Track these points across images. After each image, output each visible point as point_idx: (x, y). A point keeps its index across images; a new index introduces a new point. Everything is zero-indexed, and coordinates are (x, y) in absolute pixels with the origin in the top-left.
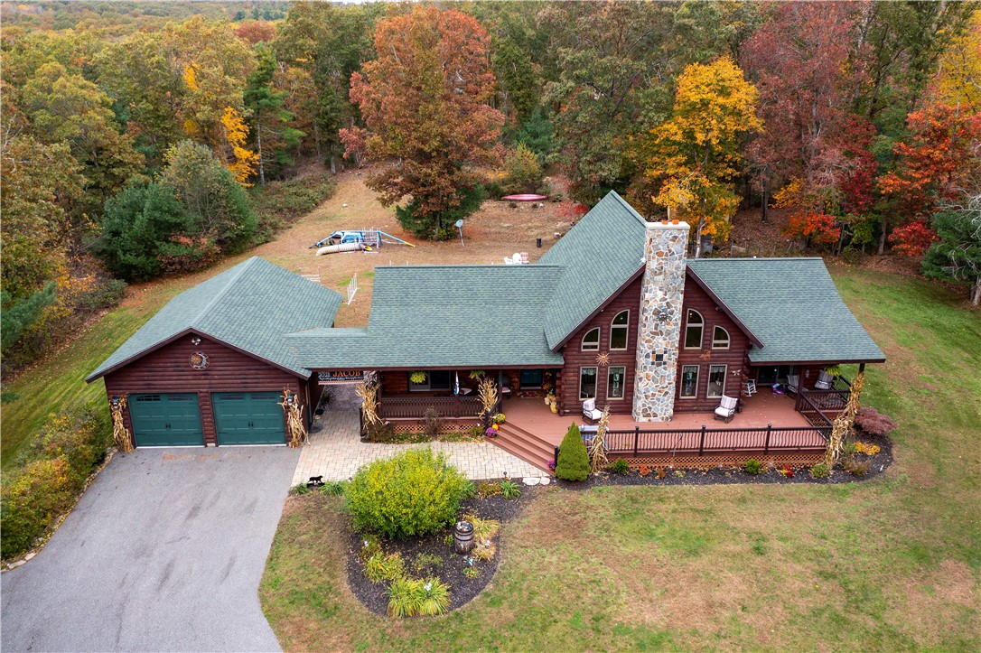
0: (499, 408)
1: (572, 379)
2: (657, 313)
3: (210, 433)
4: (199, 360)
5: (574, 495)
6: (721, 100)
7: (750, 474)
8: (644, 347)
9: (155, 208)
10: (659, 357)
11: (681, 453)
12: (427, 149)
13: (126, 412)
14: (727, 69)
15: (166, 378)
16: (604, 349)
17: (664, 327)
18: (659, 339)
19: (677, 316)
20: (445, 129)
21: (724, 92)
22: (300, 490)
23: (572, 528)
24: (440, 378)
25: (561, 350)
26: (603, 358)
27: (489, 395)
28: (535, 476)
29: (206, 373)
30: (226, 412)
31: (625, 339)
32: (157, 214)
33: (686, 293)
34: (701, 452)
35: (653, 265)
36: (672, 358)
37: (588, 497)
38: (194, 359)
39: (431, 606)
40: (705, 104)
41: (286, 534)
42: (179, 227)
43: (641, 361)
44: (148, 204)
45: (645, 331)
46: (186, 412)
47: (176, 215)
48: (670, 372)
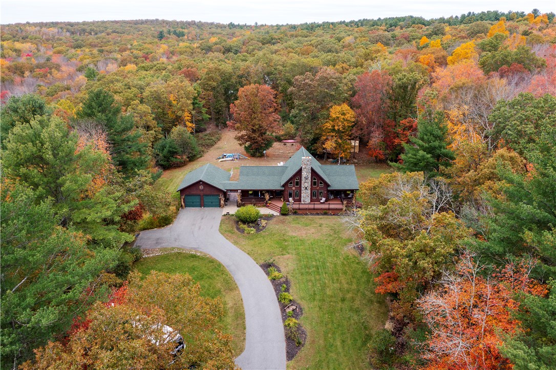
0: (269, 200)
1: (287, 193)
2: (305, 177)
3: (202, 205)
4: (201, 187)
5: (284, 217)
6: (342, 117)
7: (325, 214)
8: (303, 186)
9: (170, 147)
10: (306, 188)
11: (310, 209)
12: (254, 128)
13: (184, 199)
14: (345, 107)
15: (194, 192)
16: (294, 186)
17: (307, 181)
18: (306, 184)
19: (310, 178)
20: (260, 123)
21: (344, 114)
22: (224, 215)
23: (283, 222)
24: (255, 192)
25: (283, 186)
26: (294, 188)
27: (267, 197)
28: (276, 213)
29: (203, 190)
30: (207, 199)
31: (299, 184)
32: (171, 149)
33: (312, 173)
34: (314, 209)
35: (304, 167)
36: (309, 188)
37: (288, 217)
38: (200, 187)
39: (252, 232)
40: (338, 118)
41: (222, 222)
42: (176, 153)
43: (302, 189)
44: (168, 146)
45: (303, 182)
46: (197, 199)
47: (176, 149)
48: (309, 192)
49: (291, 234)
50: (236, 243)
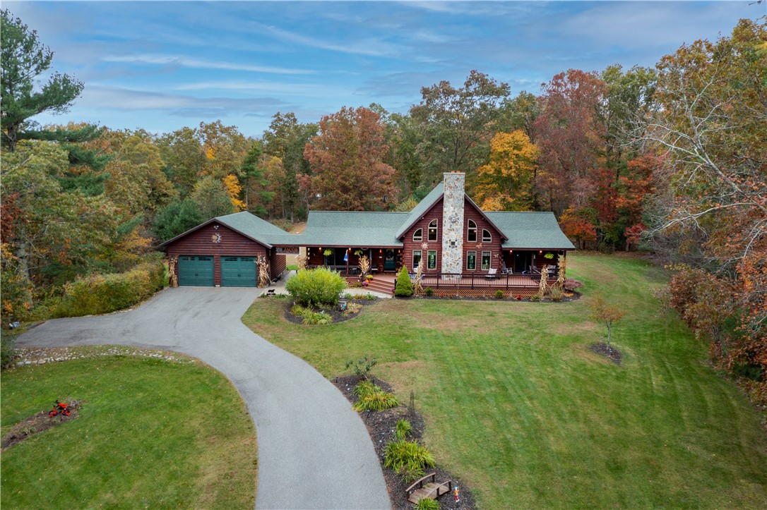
0: (370, 272)
1: (409, 257)
2: (451, 219)
3: (217, 280)
4: (217, 238)
5: (403, 301)
8: (445, 238)
9: (186, 212)
10: (453, 243)
11: (462, 288)
12: (347, 184)
13: (176, 264)
15: (200, 248)
16: (425, 241)
17: (454, 226)
18: (452, 233)
19: (461, 221)
20: (359, 173)
21: (518, 147)
22: (263, 296)
24: (339, 252)
25: (401, 239)
26: (425, 246)
27: (365, 264)
28: (383, 295)
29: (219, 245)
30: (228, 268)
31: (435, 236)
32: (187, 216)
33: (465, 208)
34: (472, 287)
35: (447, 193)
36: (460, 243)
38: (214, 237)
39: (323, 321)
43: (444, 245)
44: (182, 211)
45: (445, 229)
46: (206, 267)
47: (197, 218)
48: (459, 252)
49: (419, 325)
50: (276, 339)
